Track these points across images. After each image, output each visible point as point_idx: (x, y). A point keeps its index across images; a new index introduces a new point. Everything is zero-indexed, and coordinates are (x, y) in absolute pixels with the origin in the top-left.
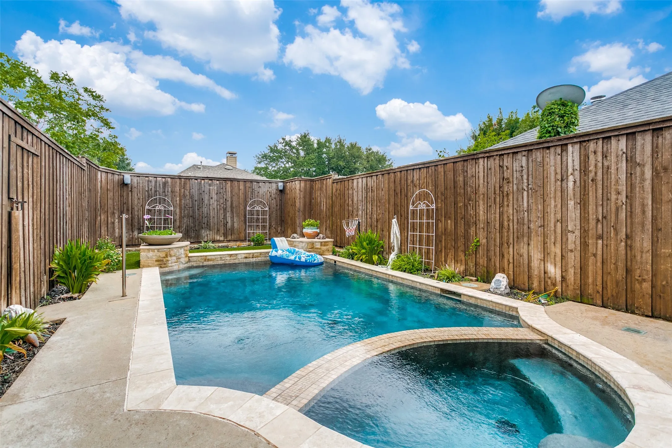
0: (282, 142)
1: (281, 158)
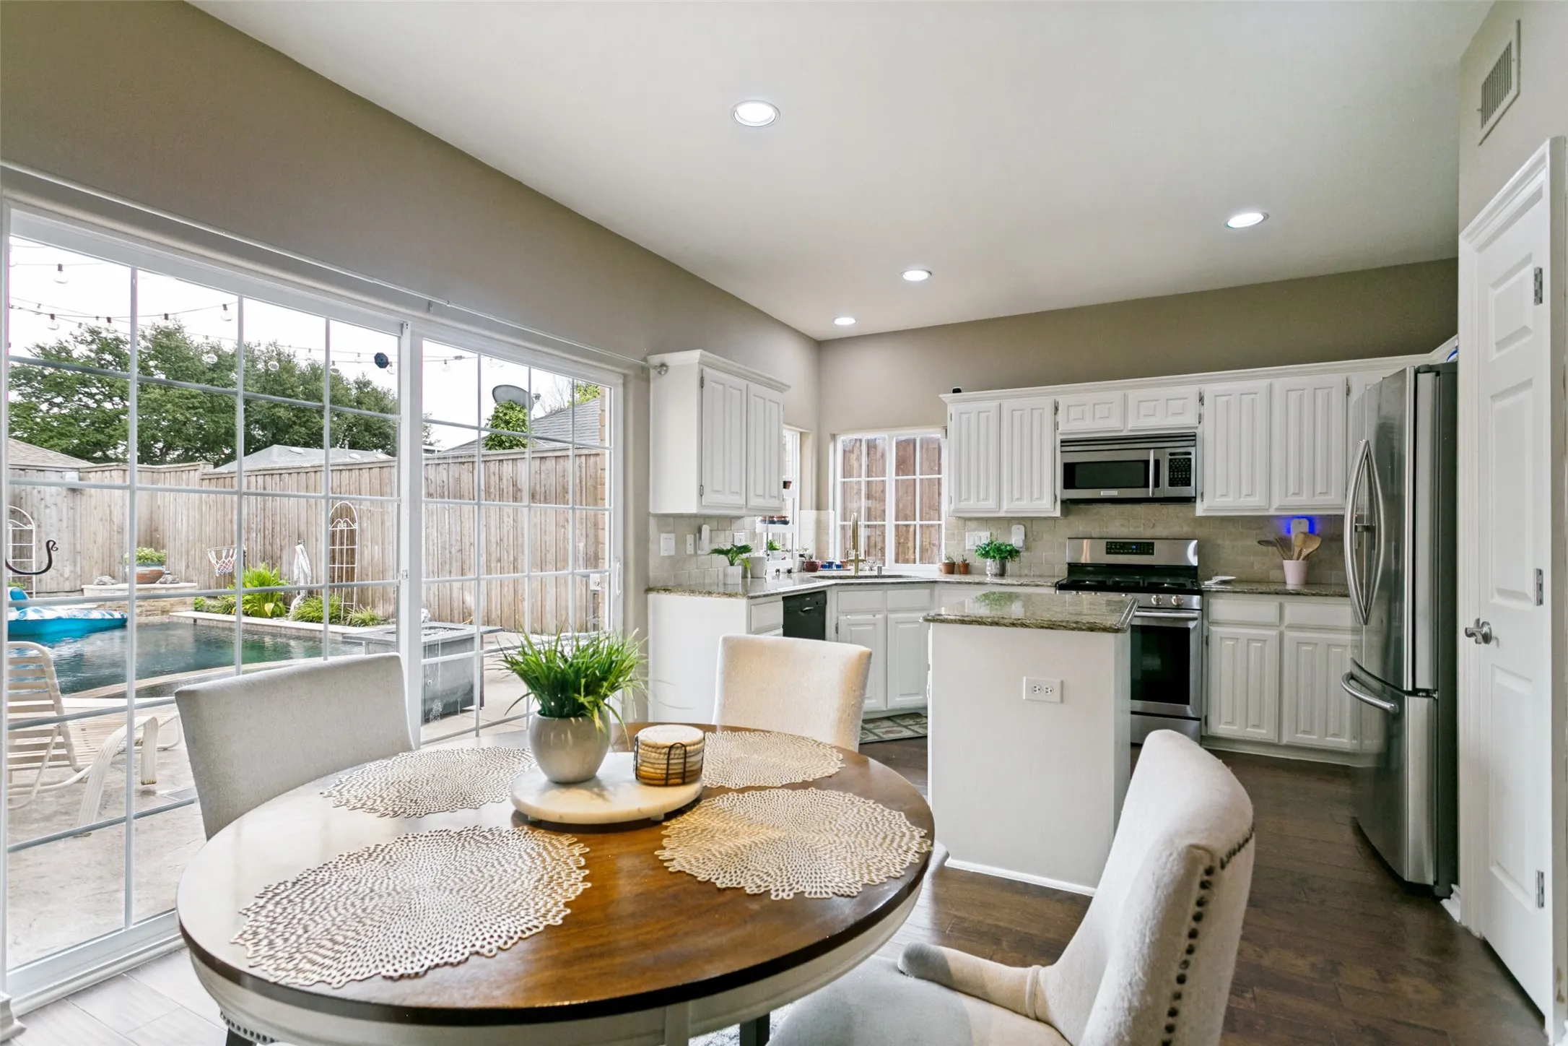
0: (89, 339)
1: (85, 383)
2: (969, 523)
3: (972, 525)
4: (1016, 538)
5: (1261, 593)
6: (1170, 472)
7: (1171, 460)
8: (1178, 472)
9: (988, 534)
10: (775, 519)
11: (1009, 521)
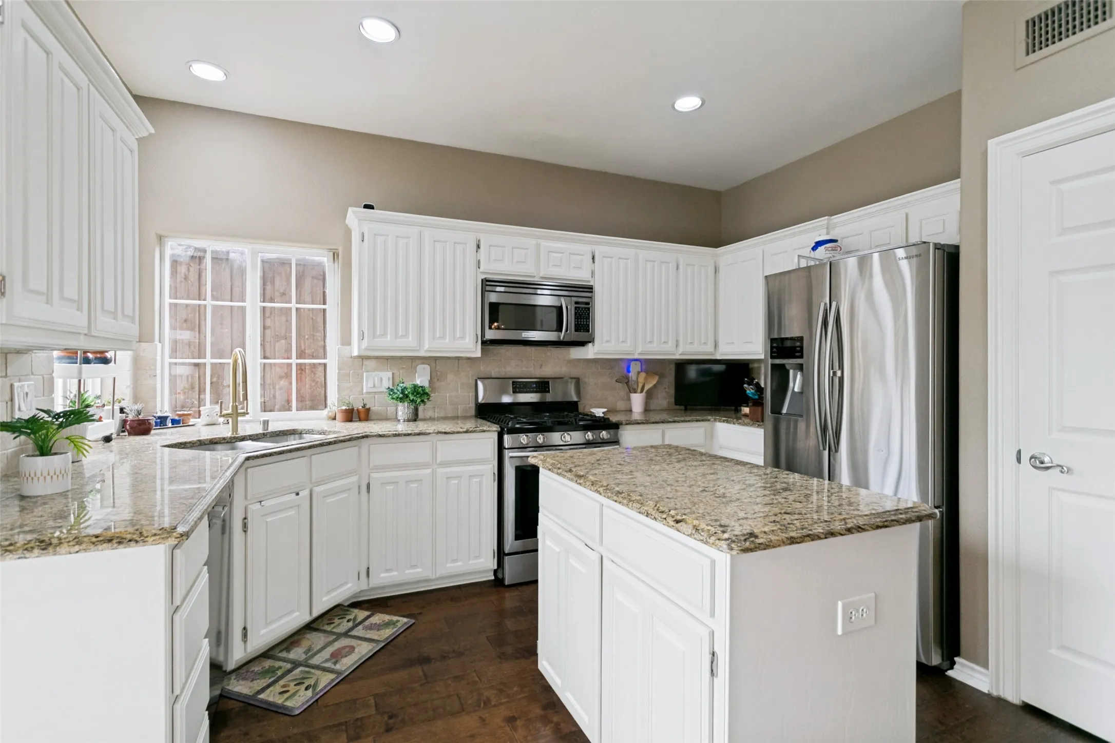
2: (366, 362)
3: (371, 364)
4: (421, 379)
5: (653, 423)
6: (575, 318)
7: (576, 308)
8: (581, 319)
9: (390, 374)
10: (90, 356)
11: (413, 361)
